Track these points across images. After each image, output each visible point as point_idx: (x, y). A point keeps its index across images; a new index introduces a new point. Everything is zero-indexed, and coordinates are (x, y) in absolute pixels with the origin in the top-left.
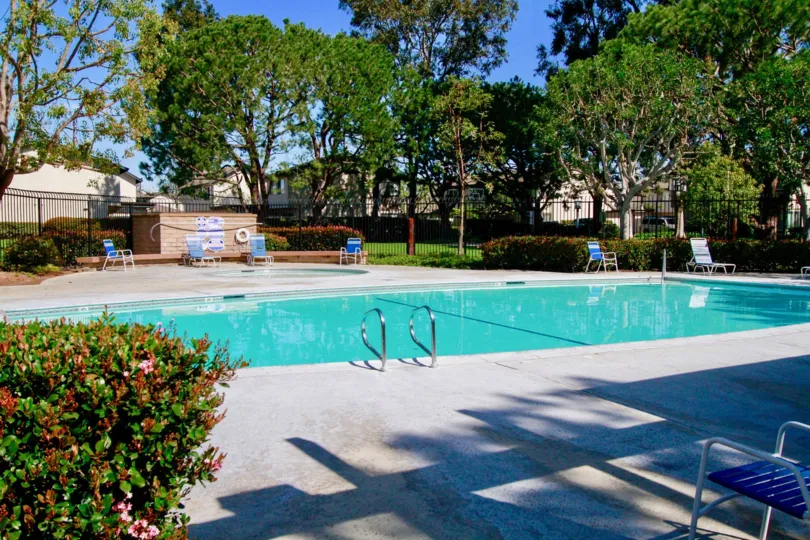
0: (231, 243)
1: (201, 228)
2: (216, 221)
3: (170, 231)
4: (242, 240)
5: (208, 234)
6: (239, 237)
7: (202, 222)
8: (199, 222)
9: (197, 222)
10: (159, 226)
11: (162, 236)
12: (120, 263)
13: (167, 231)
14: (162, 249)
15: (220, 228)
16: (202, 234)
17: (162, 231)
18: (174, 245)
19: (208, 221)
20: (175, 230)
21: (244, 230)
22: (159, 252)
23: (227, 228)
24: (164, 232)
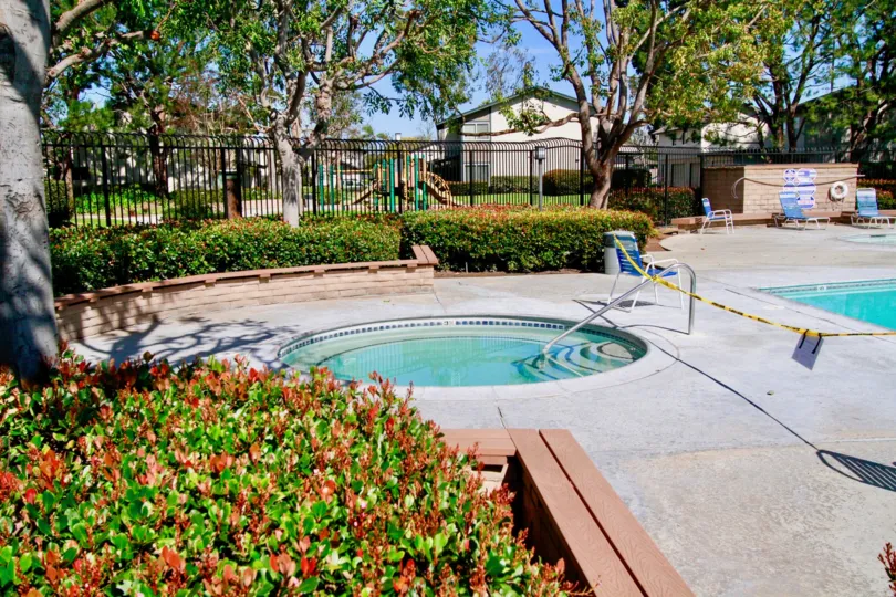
0: (824, 200)
1: (789, 182)
2: (807, 174)
3: (756, 186)
4: (838, 196)
5: (796, 189)
6: (834, 193)
7: (790, 175)
8: (788, 175)
9: (785, 175)
10: (742, 181)
11: (746, 192)
12: (721, 224)
13: (750, 187)
14: (745, 207)
15: (811, 182)
16: (789, 189)
17: (746, 187)
18: (757, 202)
19: (797, 173)
20: (760, 186)
21: (841, 183)
22: (741, 211)
23: (819, 182)
24: (748, 187)
